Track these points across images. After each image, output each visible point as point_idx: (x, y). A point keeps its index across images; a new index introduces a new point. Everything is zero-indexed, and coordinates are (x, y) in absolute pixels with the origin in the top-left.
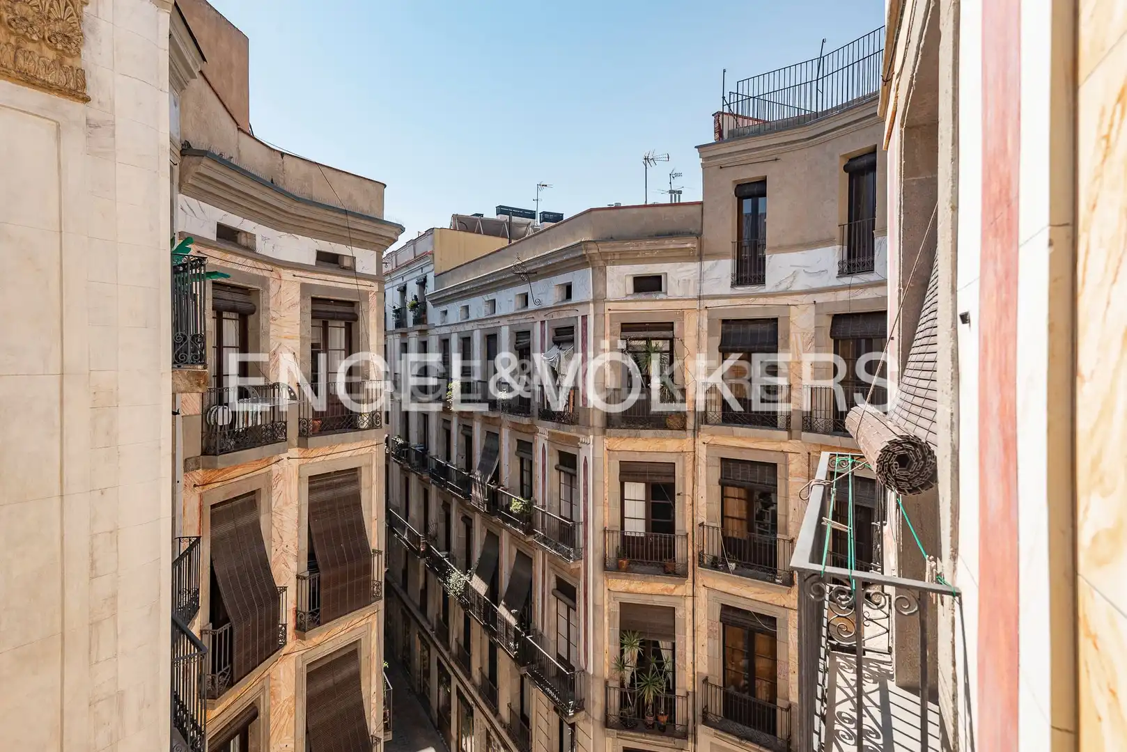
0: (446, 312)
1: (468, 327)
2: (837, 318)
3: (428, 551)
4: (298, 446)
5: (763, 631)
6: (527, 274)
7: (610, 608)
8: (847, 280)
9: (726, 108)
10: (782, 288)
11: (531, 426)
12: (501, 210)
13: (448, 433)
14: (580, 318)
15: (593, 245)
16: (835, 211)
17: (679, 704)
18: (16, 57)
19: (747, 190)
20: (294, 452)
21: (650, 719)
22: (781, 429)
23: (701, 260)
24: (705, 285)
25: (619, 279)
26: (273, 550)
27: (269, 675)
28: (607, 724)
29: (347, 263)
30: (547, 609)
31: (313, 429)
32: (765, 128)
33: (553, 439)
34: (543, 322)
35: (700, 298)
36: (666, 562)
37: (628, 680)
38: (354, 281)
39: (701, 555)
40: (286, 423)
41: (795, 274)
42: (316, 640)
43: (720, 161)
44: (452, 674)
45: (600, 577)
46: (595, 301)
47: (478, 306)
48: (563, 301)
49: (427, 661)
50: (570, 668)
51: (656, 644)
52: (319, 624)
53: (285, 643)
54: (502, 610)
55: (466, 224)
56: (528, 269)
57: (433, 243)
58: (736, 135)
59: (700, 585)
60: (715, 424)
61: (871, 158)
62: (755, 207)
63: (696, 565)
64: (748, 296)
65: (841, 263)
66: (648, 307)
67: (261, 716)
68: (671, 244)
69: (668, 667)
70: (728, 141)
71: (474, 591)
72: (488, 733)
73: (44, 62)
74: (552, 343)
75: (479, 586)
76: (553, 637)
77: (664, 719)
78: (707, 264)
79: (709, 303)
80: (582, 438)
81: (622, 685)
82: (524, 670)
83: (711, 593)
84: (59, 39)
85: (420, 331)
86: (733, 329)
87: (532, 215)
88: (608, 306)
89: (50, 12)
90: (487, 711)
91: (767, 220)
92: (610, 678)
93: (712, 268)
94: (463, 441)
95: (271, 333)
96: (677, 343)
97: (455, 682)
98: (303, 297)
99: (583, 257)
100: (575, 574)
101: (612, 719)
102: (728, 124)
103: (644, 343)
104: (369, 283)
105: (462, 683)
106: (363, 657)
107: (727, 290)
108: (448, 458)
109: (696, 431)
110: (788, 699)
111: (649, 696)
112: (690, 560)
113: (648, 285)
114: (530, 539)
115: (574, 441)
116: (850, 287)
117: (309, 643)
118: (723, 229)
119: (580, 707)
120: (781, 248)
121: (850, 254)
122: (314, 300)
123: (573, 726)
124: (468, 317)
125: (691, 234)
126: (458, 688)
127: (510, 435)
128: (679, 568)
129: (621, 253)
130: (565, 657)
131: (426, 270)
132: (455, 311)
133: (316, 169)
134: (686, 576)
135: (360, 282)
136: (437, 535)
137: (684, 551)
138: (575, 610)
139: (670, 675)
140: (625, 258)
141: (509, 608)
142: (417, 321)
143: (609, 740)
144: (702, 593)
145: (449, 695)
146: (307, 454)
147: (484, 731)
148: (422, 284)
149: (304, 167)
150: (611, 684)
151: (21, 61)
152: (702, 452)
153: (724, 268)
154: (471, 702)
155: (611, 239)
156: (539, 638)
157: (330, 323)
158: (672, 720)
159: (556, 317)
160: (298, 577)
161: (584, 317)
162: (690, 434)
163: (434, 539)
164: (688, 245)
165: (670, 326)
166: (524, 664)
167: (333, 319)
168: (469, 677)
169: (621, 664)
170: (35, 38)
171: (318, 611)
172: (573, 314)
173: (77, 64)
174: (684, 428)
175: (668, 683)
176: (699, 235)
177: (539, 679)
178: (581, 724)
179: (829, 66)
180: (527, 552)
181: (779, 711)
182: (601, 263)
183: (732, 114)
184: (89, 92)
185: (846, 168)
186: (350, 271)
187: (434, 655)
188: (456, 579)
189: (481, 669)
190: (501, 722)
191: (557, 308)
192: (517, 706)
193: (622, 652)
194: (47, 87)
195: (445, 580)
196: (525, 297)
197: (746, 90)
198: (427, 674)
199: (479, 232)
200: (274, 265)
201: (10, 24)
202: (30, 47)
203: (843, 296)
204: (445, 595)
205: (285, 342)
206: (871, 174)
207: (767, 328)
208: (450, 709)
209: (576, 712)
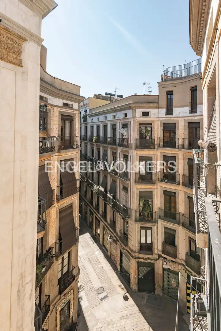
0: (92, 119)
1: (99, 123)
2: (189, 123)
3: (87, 181)
4: (58, 152)
5: (173, 196)
6: (115, 110)
7: (137, 192)
8: (191, 115)
9: (164, 74)
10: (177, 115)
11: (116, 148)
12: (106, 94)
13: (93, 150)
14: (129, 122)
15: (132, 104)
16: (188, 99)
17: (154, 214)
18: (7, 56)
19: (169, 93)
20: (57, 154)
21: (146, 219)
22: (177, 148)
23: (158, 109)
24: (159, 115)
25: (139, 112)
26: (51, 179)
27: (49, 212)
28: (136, 221)
29: (70, 106)
30: (120, 194)
31: (62, 148)
32: (172, 79)
33: (122, 151)
34: (119, 122)
35: (158, 118)
36: (151, 180)
37: (141, 210)
38: (73, 111)
39: (159, 178)
40: (55, 146)
41: (180, 113)
42: (62, 203)
43: (163, 86)
44: (94, 213)
45: (134, 185)
46: (133, 118)
47: (102, 118)
48: (125, 117)
49: (86, 210)
50: (127, 208)
51: (148, 200)
52: (63, 198)
53: (54, 204)
54: (108, 195)
55: (98, 97)
56: (116, 109)
57: (89, 101)
58: (166, 80)
59: (159, 186)
60: (162, 147)
61: (196, 88)
62: (171, 97)
63: (157, 181)
64: (170, 117)
65: (190, 111)
66: (146, 119)
67: (47, 223)
68: (151, 105)
69: (151, 206)
70: (164, 81)
71: (101, 190)
72: (104, 227)
73: (13, 58)
74: (122, 127)
75: (102, 189)
76: (122, 200)
77: (150, 219)
78: (160, 110)
79: (160, 119)
80: (130, 151)
81: (140, 211)
82: (114, 210)
83: (161, 187)
84: (17, 52)
85: (85, 124)
86: (166, 125)
87: (114, 95)
88: (136, 119)
89: (15, 46)
90: (104, 221)
91: (174, 100)
92: (137, 209)
93: (161, 111)
94: (97, 152)
95: (51, 123)
96: (153, 128)
97: (95, 215)
98: (59, 114)
99: (130, 107)
100: (128, 184)
101: (137, 219)
102: (164, 78)
103: (145, 128)
104: (76, 111)
105: (97, 215)
106: (74, 207)
107: (165, 116)
108: (93, 156)
109: (157, 149)
110: (179, 211)
111: (146, 213)
112: (156, 180)
113: (146, 114)
114: (116, 176)
115: (128, 152)
116: (192, 116)
117: (60, 204)
118: (163, 102)
119: (129, 217)
120: (177, 107)
121: (192, 109)
122: (62, 115)
123: (127, 222)
124: (99, 121)
125: (156, 102)
126: (96, 216)
127: (111, 150)
128: (153, 182)
129: (140, 106)
130: (125, 205)
131: (87, 108)
132: (95, 119)
133: (63, 82)
134: (155, 184)
135: (74, 111)
136: (89, 177)
137: (155, 178)
138: (128, 193)
139: (151, 208)
140: (140, 108)
141: (110, 194)
142: (84, 121)
143: (137, 225)
144: (159, 188)
145: (93, 218)
146: (60, 154)
147: (103, 226)
148: (86, 111)
149: (60, 81)
150: (137, 211)
151: (8, 57)
152: (159, 154)
153: (164, 111)
154: (99, 219)
155: (137, 103)
156: (118, 201)
157: (66, 121)
158: (152, 219)
159: (123, 121)
160: (57, 186)
161: (130, 122)
162: (156, 150)
163: (89, 178)
164: (156, 105)
165: (151, 124)
166: (114, 208)
167: (67, 120)
168: (99, 213)
169: (139, 206)
170: (12, 52)
171: (63, 195)
172: (128, 121)
173: (20, 58)
174: (154, 148)
175: (151, 210)
176: (158, 103)
177: (118, 212)
178: (129, 222)
179: (187, 67)
180: (115, 180)
181: (177, 214)
182: (134, 108)
183: (165, 75)
184: (23, 65)
185: (190, 90)
186: (71, 108)
187: (89, 208)
188: (95, 187)
189: (102, 210)
190: (108, 224)
191: (123, 119)
192: (112, 219)
193: (140, 203)
194: (14, 63)
195: (92, 188)
196: (115, 116)
197: (168, 70)
198: (86, 213)
199: (101, 99)
200: (52, 106)
201: (6, 49)
202: (10, 54)
203: (190, 118)
204: (92, 192)
205: (55, 126)
206: (196, 91)
207: (173, 125)
208: (93, 222)
209: (128, 219)
